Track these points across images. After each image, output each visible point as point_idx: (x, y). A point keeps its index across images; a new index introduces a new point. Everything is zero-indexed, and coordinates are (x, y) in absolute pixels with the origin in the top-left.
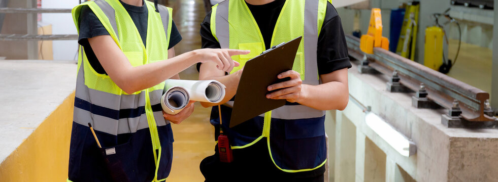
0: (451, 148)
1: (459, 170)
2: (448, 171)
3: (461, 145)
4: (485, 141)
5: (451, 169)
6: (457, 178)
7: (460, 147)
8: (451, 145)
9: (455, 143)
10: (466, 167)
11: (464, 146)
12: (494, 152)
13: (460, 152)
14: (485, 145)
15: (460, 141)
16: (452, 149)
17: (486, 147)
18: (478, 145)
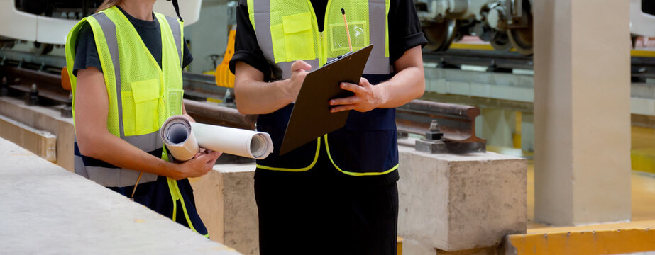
0: (451, 174)
1: (461, 201)
2: (449, 204)
3: (462, 170)
4: (486, 163)
5: (453, 200)
6: (459, 212)
7: (461, 173)
8: (451, 171)
9: (455, 168)
10: (467, 198)
11: (465, 172)
12: (496, 177)
13: (461, 179)
14: (486, 169)
15: (460, 166)
16: (452, 177)
17: (487, 172)
18: (479, 170)
